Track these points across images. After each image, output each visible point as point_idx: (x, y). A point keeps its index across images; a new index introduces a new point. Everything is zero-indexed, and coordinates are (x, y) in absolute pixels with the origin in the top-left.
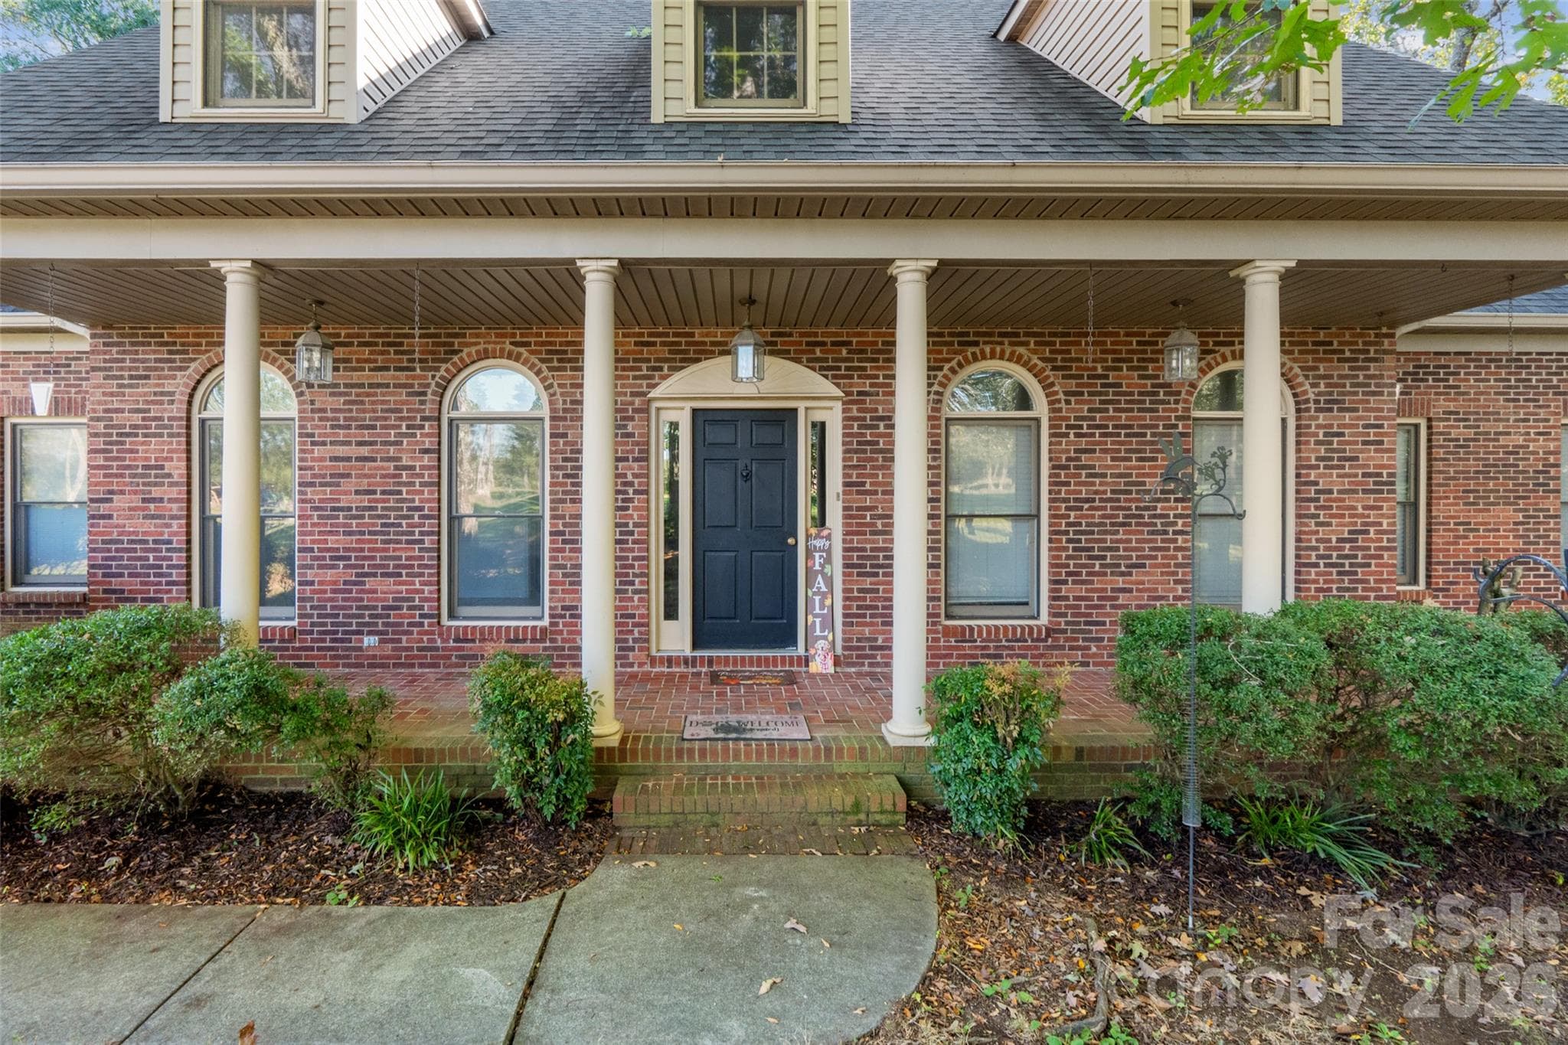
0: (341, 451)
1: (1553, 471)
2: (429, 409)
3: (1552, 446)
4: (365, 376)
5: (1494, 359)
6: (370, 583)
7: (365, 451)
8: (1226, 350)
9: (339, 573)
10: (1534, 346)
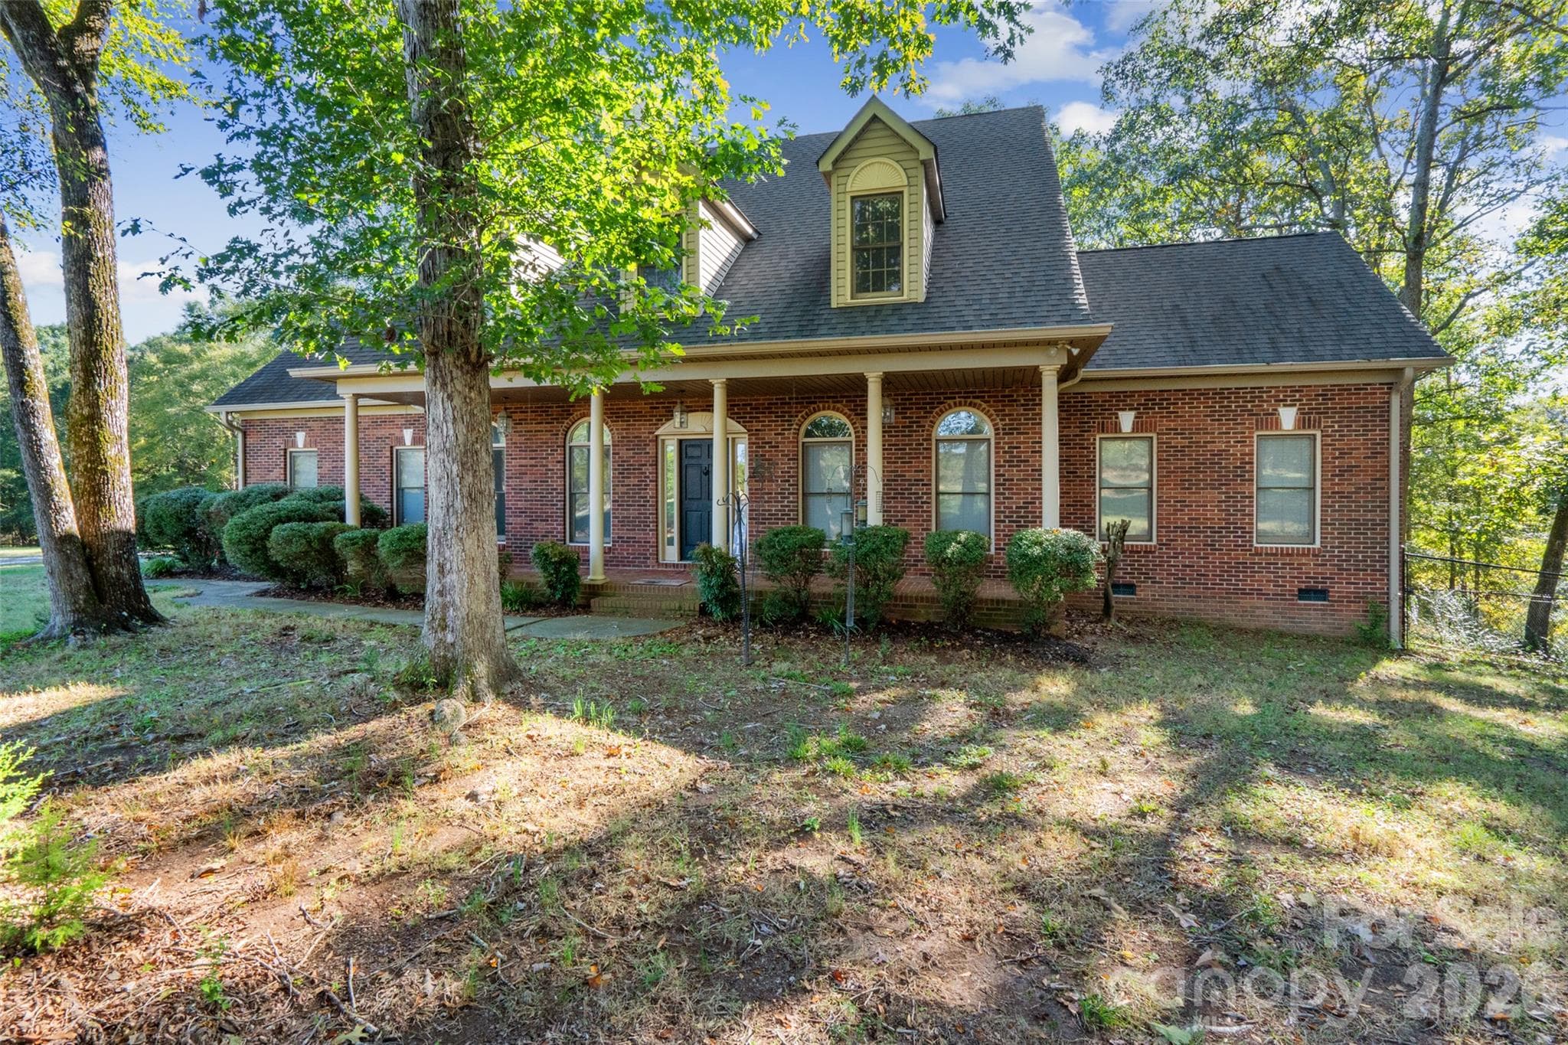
0: (524, 462)
1: (1248, 467)
2: (560, 442)
3: (1247, 450)
4: (534, 427)
5: (1203, 393)
6: (535, 524)
7: (533, 462)
8: (951, 402)
9: (522, 520)
10: (1233, 384)
